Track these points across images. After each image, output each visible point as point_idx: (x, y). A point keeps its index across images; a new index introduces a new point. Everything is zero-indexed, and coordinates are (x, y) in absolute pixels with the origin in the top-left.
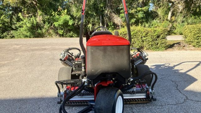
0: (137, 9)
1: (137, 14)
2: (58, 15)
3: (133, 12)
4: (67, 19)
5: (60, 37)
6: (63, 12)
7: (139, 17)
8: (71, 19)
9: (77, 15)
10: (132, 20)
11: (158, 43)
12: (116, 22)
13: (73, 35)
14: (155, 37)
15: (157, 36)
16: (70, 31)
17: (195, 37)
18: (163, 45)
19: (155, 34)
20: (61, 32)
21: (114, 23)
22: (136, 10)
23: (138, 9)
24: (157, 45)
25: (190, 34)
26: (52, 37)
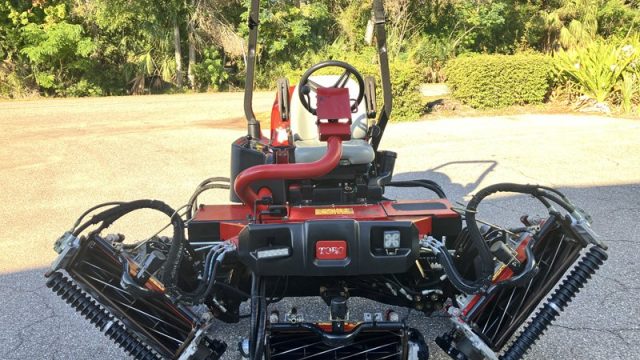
0: (289, 12)
1: (289, 25)
2: (31, 20)
3: (280, 21)
4: (71, 37)
5: (43, 95)
6: (49, 12)
7: (295, 33)
8: (84, 36)
9: (110, 24)
10: (276, 43)
11: (403, 102)
12: (228, 49)
13: (90, 91)
14: (397, 87)
15: (403, 84)
16: (78, 75)
17: (478, 86)
18: (415, 107)
19: (399, 80)
20: (45, 79)
21: (221, 51)
22: (285, 14)
23: (292, 13)
24: (402, 105)
25: (466, 79)
26: (12, 97)
